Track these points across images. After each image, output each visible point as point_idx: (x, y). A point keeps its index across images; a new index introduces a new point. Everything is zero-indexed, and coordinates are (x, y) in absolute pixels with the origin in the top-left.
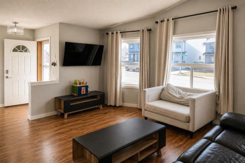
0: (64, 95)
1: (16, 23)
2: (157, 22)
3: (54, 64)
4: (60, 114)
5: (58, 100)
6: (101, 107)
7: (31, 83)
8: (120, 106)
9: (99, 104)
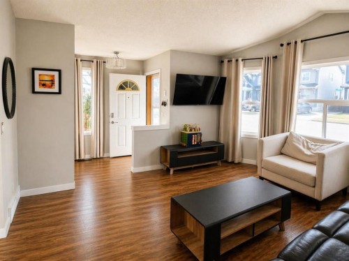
0: (171, 144)
1: (117, 53)
2: (282, 45)
3: (164, 104)
4: (165, 169)
5: (163, 150)
6: (220, 163)
7: (135, 127)
8: (239, 163)
9: (217, 160)
